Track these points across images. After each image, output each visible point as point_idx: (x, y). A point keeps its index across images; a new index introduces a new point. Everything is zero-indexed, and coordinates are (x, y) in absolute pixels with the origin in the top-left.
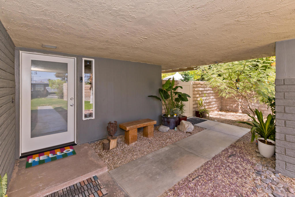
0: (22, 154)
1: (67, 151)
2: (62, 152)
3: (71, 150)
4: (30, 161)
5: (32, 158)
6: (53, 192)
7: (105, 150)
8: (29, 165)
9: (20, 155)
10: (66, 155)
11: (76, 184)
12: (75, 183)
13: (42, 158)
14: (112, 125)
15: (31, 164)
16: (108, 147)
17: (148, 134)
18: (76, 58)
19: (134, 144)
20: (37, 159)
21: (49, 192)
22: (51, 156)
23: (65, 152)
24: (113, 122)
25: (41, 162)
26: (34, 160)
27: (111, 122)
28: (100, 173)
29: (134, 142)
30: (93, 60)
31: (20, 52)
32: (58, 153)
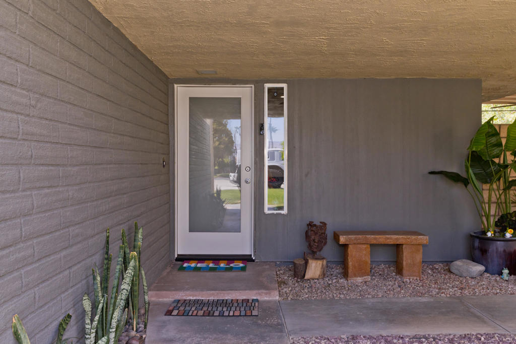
0: (178, 255)
1: (235, 265)
2: (228, 264)
3: (242, 265)
4: (186, 265)
5: (188, 263)
6: (198, 298)
7: (296, 278)
8: (182, 269)
9: (176, 256)
10: (231, 269)
11: (227, 300)
12: (227, 298)
13: (199, 265)
14: (314, 228)
15: (185, 268)
16: (303, 272)
17: (403, 268)
18: (253, 86)
19: (359, 280)
20: (193, 265)
21: (193, 296)
22: (211, 265)
23: (231, 265)
24: (318, 224)
25: (197, 269)
26: (189, 265)
27: (313, 222)
28: (266, 298)
29: (360, 277)
30: (284, 86)
31: (176, 86)
32: (222, 265)
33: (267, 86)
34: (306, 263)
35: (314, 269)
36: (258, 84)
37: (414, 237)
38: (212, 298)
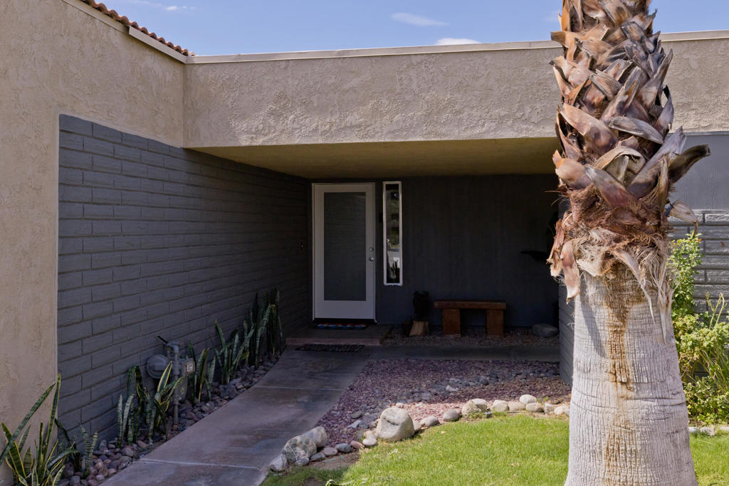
0: (315, 318)
1: (358, 326)
2: (353, 325)
3: (363, 326)
4: (320, 325)
7: (401, 335)
9: (313, 319)
10: (354, 328)
13: (330, 326)
14: (420, 297)
15: (319, 327)
16: (408, 331)
17: (487, 328)
18: (374, 183)
19: (451, 336)
20: (325, 325)
22: (340, 326)
23: (355, 326)
24: (423, 293)
25: (328, 328)
26: (322, 325)
28: (370, 345)
29: (452, 334)
30: (399, 183)
31: (313, 184)
32: (348, 326)
33: (385, 183)
34: (412, 323)
35: (418, 328)
36: (378, 181)
37: (494, 303)
38: (331, 344)
